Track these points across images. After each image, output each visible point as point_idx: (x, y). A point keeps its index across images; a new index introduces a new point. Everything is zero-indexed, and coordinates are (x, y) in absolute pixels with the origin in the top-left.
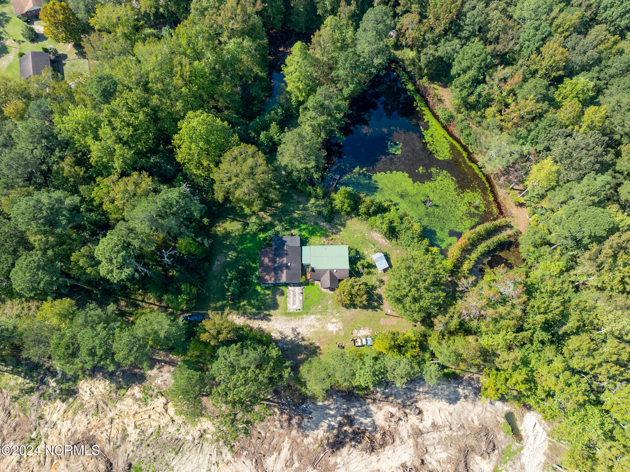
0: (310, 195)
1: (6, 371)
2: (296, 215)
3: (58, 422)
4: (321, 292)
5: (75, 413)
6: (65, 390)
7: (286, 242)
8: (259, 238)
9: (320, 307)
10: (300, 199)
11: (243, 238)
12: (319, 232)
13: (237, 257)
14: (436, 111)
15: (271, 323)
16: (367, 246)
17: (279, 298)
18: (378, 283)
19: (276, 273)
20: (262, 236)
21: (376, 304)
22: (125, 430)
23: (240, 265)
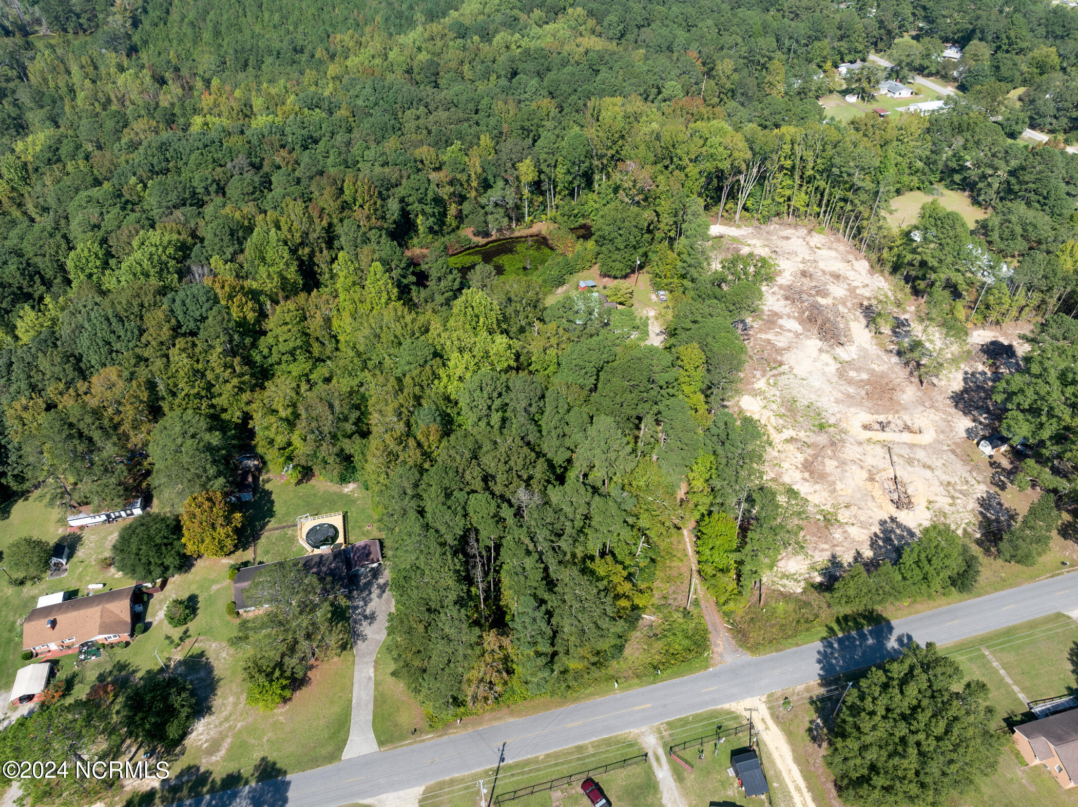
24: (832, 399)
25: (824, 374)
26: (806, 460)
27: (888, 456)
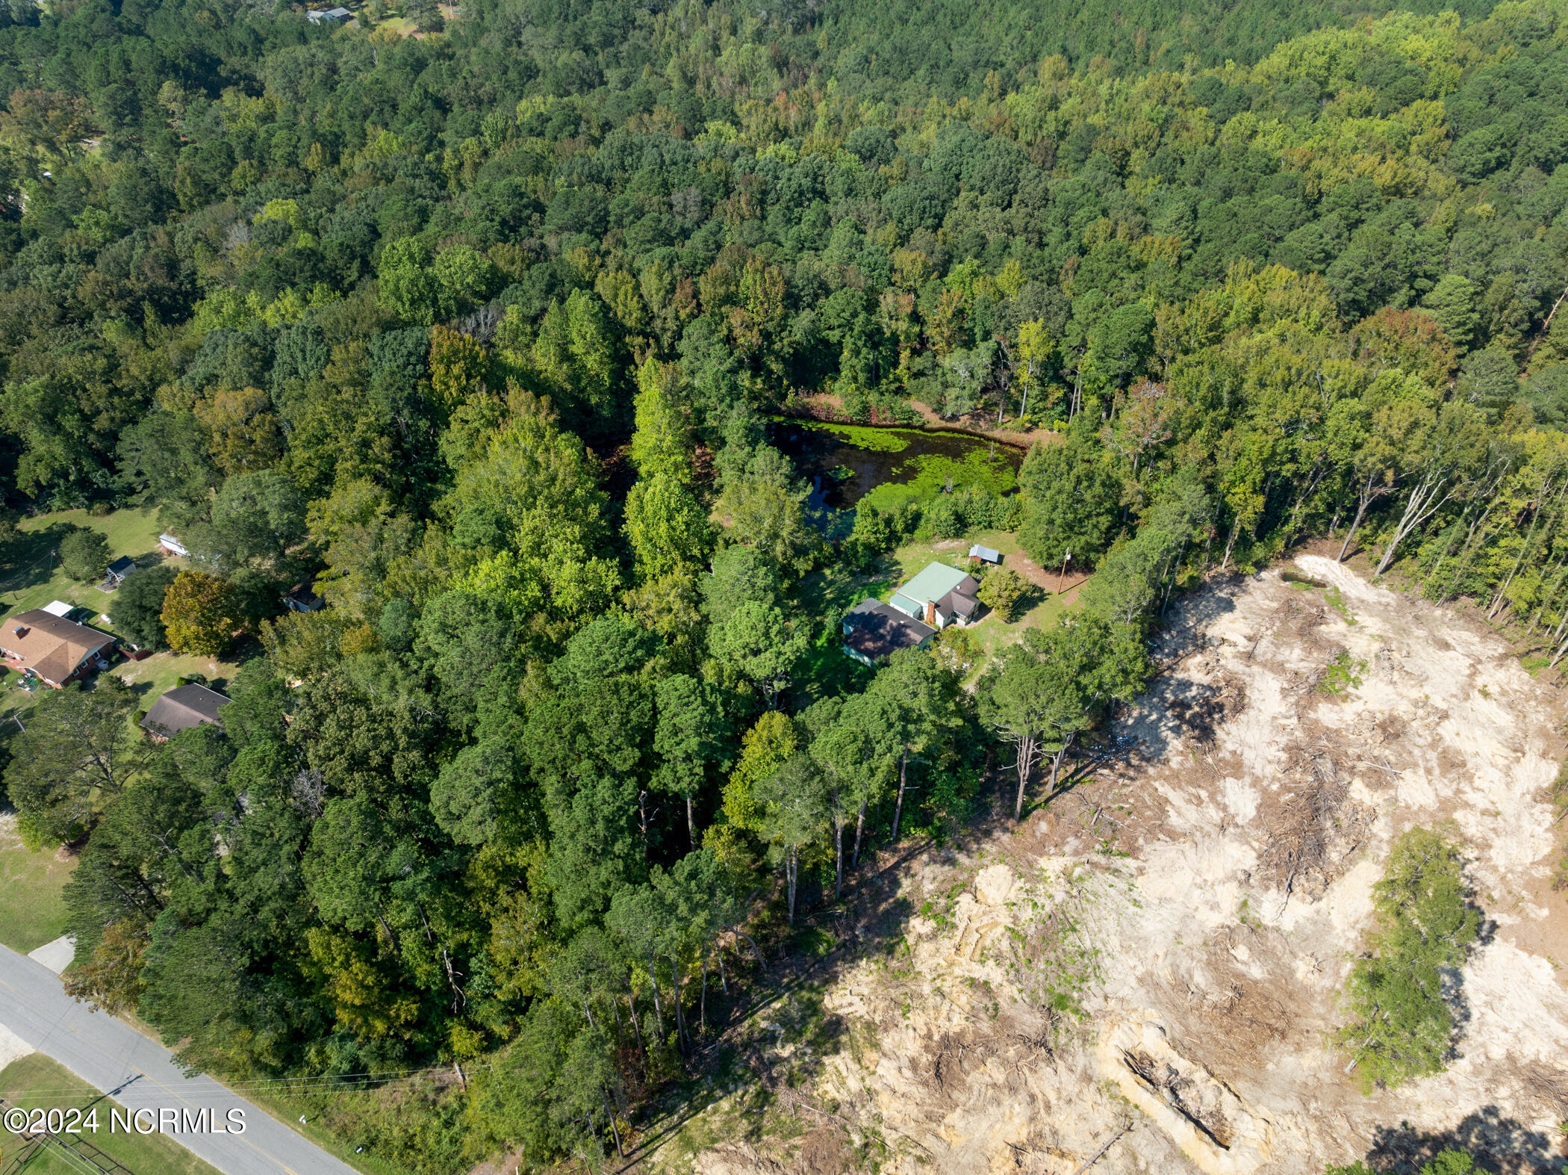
1: (682, 1119)
3: (868, 1082)
5: (876, 1046)
6: (817, 1035)
7: (862, 612)
14: (836, 418)
20: (821, 641)
22: (973, 983)
24: (1140, 971)
25: (1187, 918)
26: (962, 1034)
27: (1106, 1137)
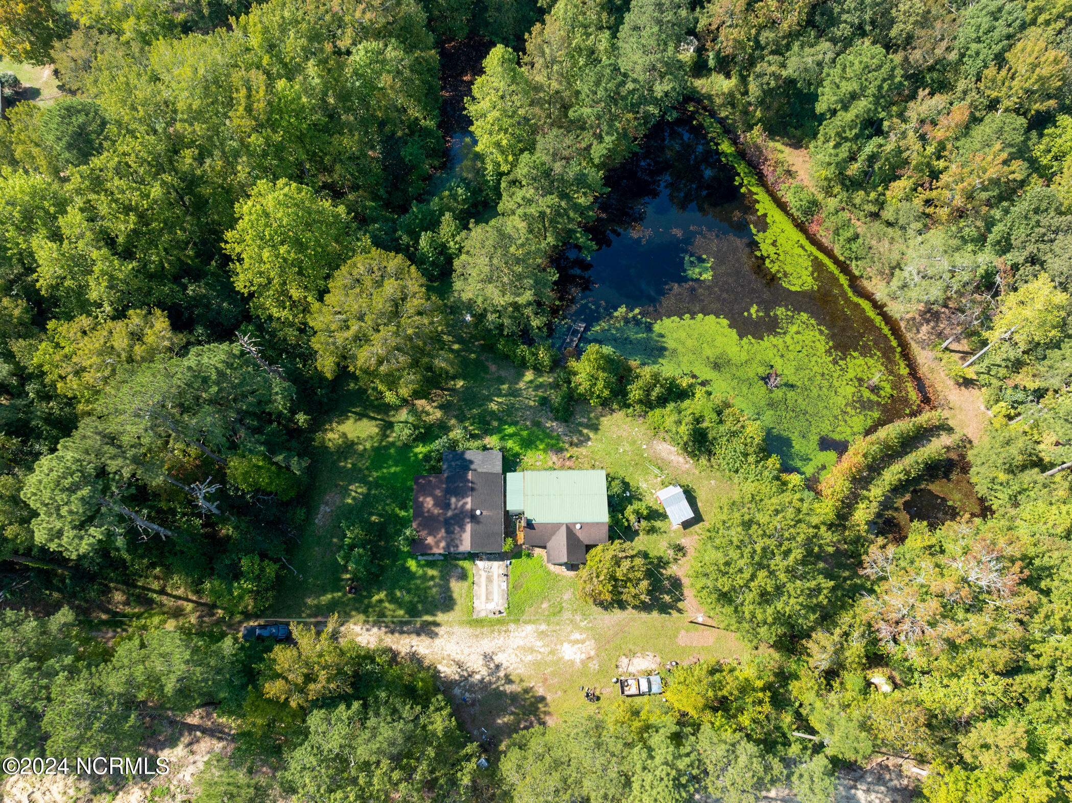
0: (523, 365)
2: (493, 406)
4: (549, 573)
7: (471, 462)
8: (416, 455)
9: (545, 605)
10: (503, 373)
11: (380, 454)
12: (542, 441)
13: (366, 496)
14: (780, 194)
15: (437, 641)
16: (646, 471)
17: (456, 587)
18: (671, 553)
19: (449, 532)
20: (421, 450)
21: (667, 598)
23: (373, 514)
